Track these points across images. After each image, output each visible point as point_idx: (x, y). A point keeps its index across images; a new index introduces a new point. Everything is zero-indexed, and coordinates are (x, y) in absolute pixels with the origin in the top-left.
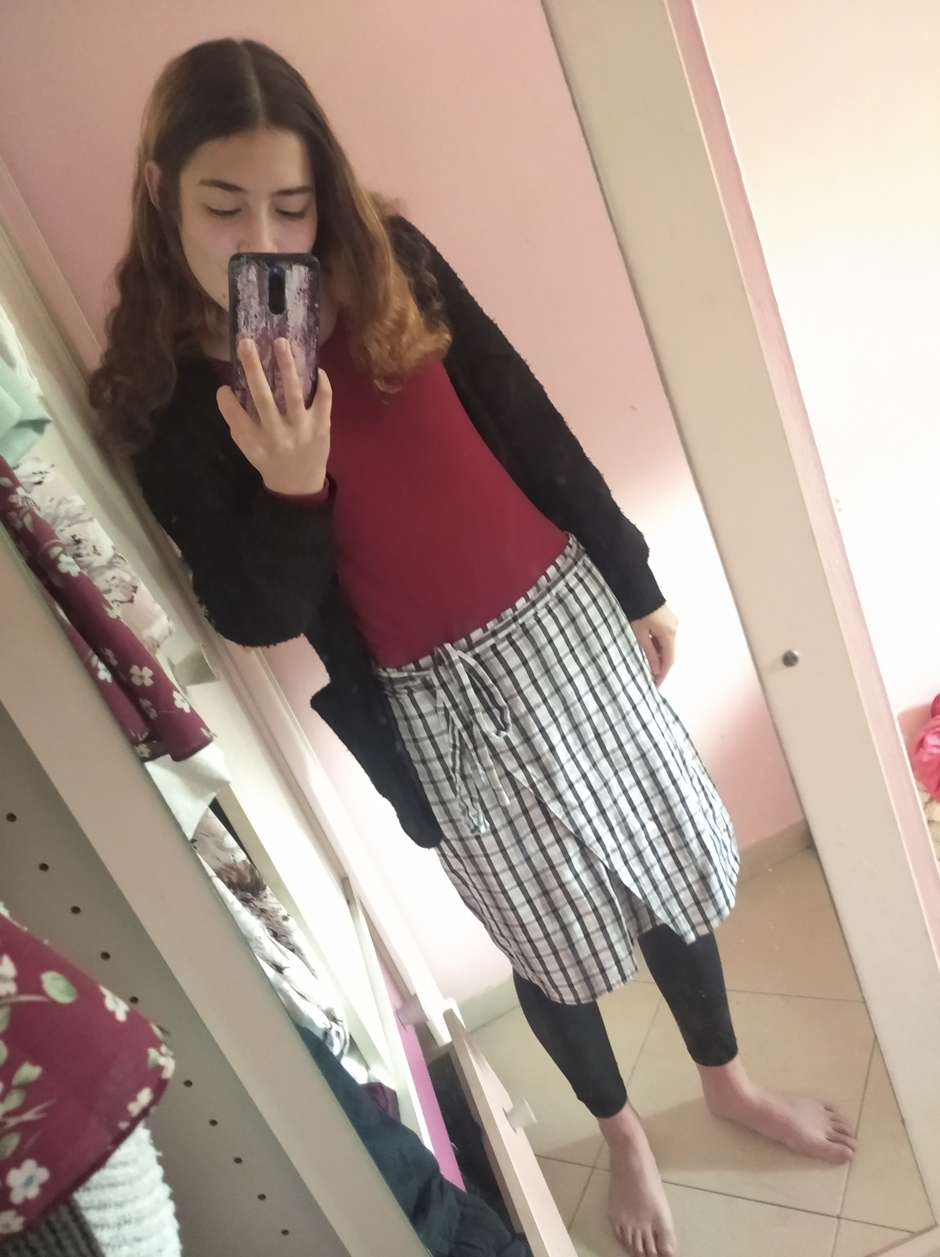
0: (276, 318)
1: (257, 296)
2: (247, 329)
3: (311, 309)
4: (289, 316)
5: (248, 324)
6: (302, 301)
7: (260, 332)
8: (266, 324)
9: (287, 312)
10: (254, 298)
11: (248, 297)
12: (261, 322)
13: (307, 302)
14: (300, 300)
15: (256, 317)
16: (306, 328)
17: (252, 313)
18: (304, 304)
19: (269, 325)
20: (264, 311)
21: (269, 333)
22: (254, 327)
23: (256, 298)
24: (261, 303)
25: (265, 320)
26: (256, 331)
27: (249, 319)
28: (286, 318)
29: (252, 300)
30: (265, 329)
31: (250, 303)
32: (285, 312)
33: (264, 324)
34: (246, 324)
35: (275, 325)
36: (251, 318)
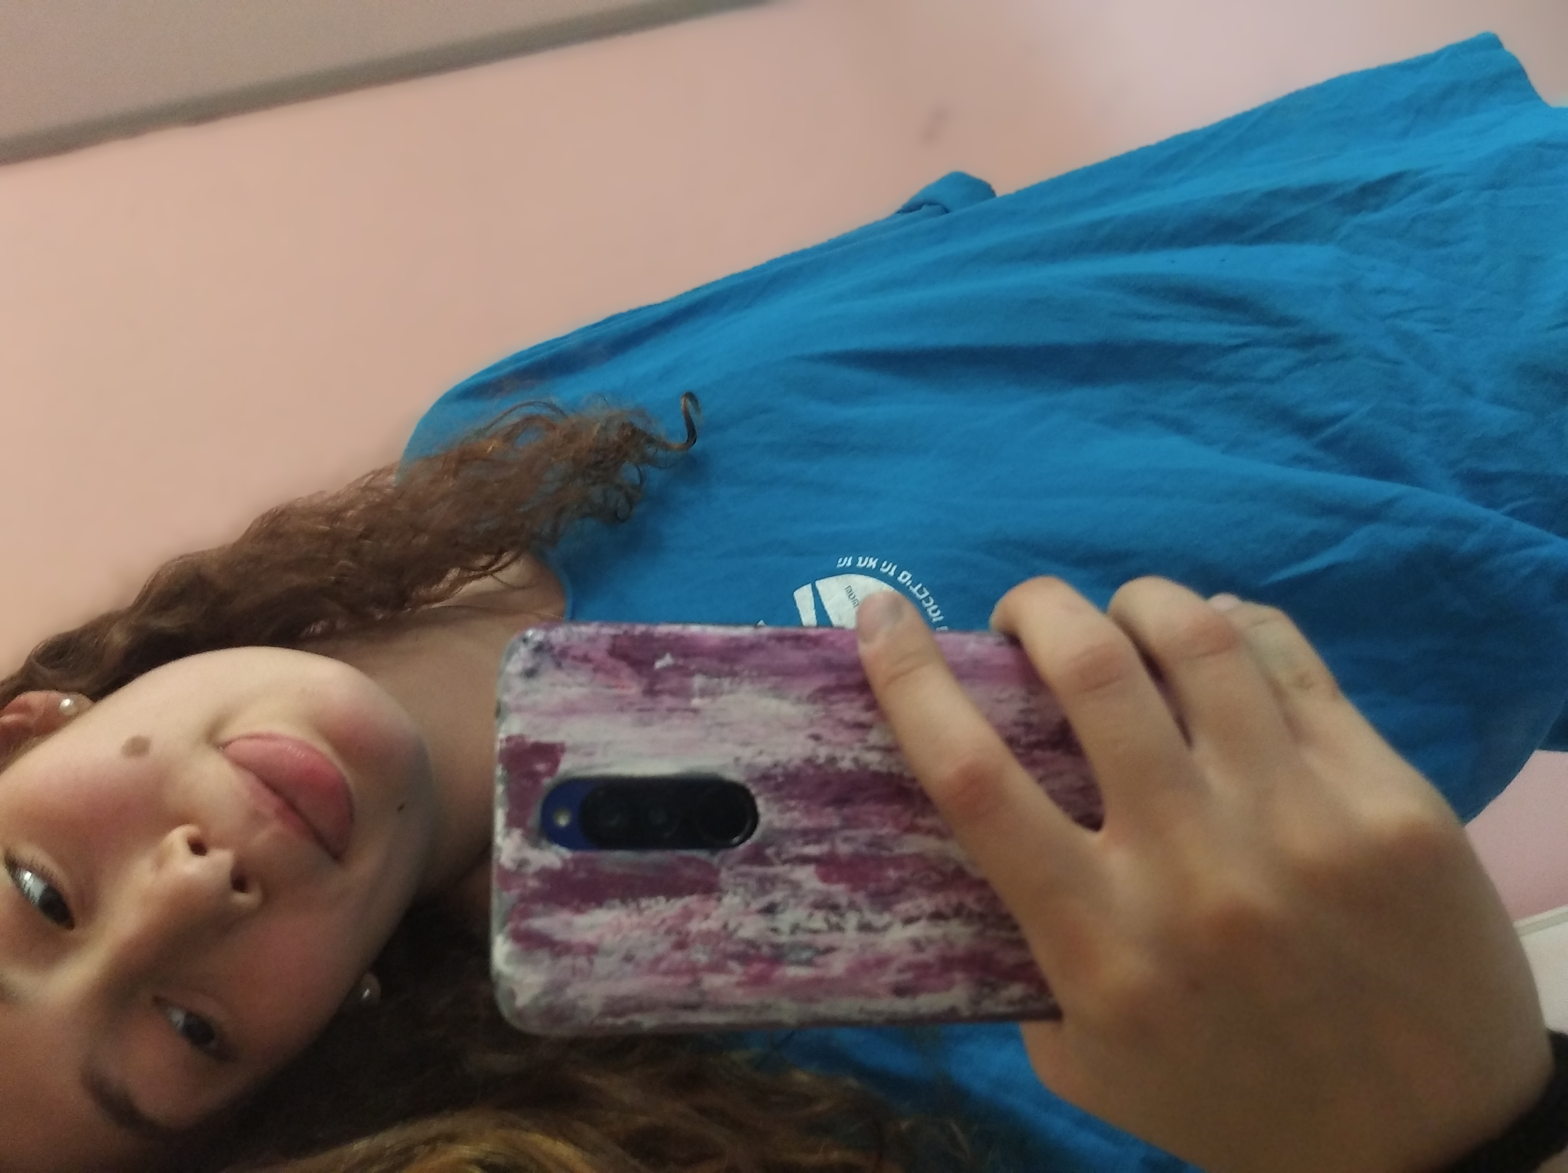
0: (770, 816)
1: (678, 905)
2: (829, 950)
4: (765, 761)
5: (808, 946)
7: (839, 891)
8: (805, 860)
9: (749, 766)
10: (687, 915)
11: (681, 945)
12: (795, 886)
13: (698, 681)
14: (696, 711)
15: (770, 910)
17: (751, 929)
19: (806, 851)
20: (745, 868)
21: (844, 849)
22: (818, 921)
23: (685, 907)
24: (707, 887)
25: (787, 867)
26: (834, 908)
27: (783, 938)
28: (773, 774)
29: (696, 926)
30: (826, 866)
31: (707, 937)
32: (747, 777)
33: (806, 875)
34: (805, 955)
35: (806, 823)
36: (775, 930)
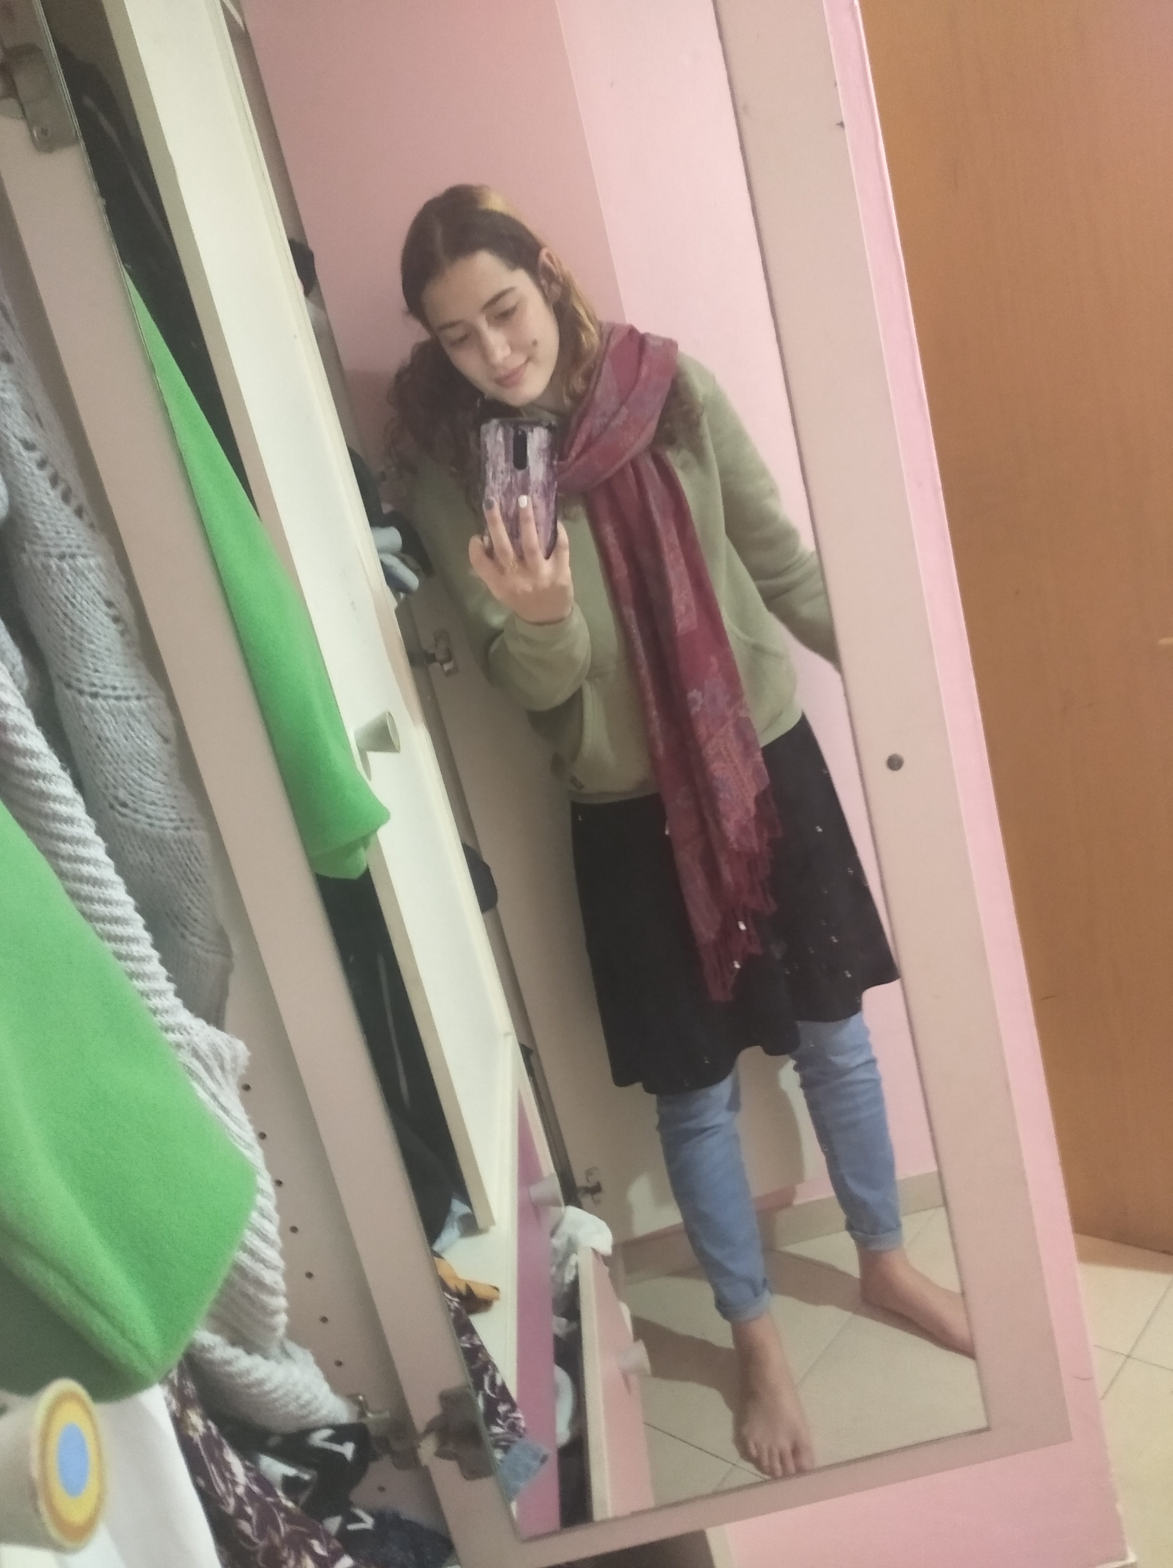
0: (520, 473)
1: (503, 455)
2: (494, 484)
3: (550, 466)
4: (530, 473)
6: (541, 459)
7: (505, 485)
8: (511, 478)
9: (529, 468)
10: (501, 457)
11: (496, 455)
12: (506, 477)
13: (546, 459)
14: (539, 458)
15: (502, 472)
16: (546, 483)
17: (499, 469)
18: (544, 461)
19: (513, 481)
20: (509, 467)
21: (514, 487)
22: (500, 481)
23: (503, 457)
24: (507, 461)
25: (510, 476)
26: (502, 484)
27: (497, 475)
28: (528, 474)
29: (499, 458)
30: (510, 484)
31: (497, 460)
32: (527, 468)
33: (509, 479)
34: (495, 481)
35: (518, 480)
36: (499, 473)
